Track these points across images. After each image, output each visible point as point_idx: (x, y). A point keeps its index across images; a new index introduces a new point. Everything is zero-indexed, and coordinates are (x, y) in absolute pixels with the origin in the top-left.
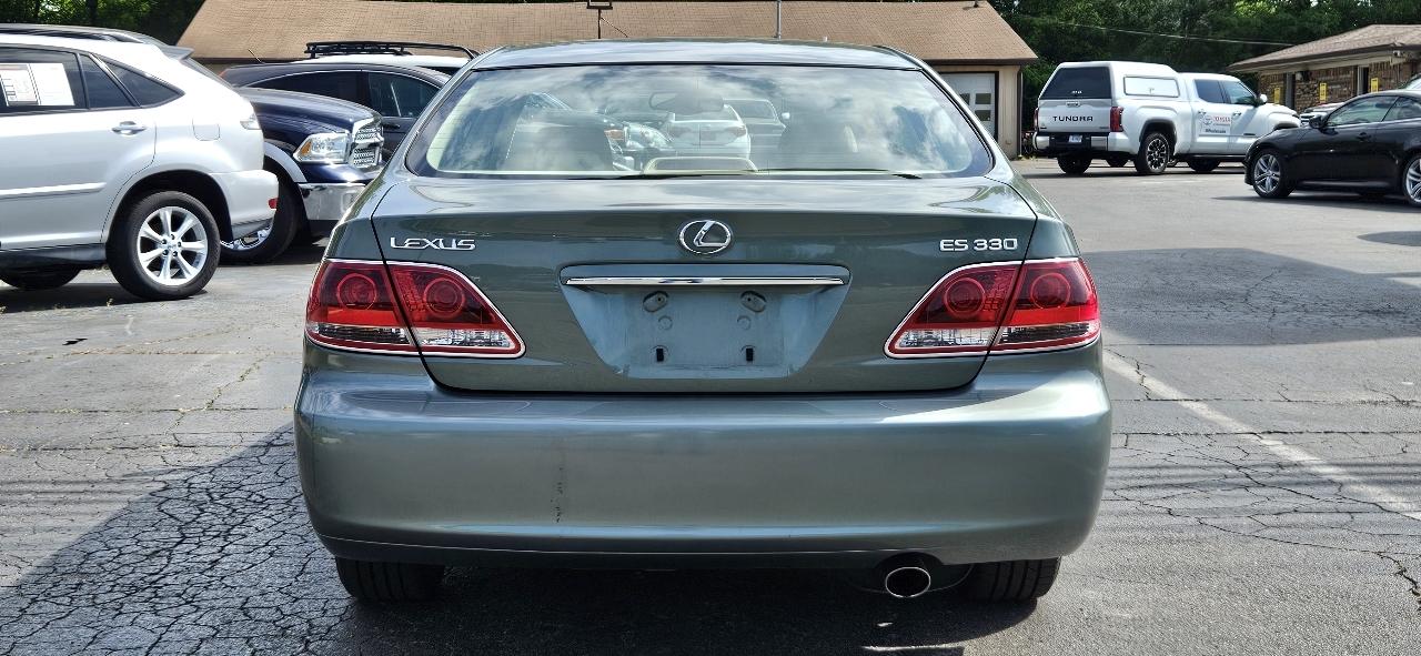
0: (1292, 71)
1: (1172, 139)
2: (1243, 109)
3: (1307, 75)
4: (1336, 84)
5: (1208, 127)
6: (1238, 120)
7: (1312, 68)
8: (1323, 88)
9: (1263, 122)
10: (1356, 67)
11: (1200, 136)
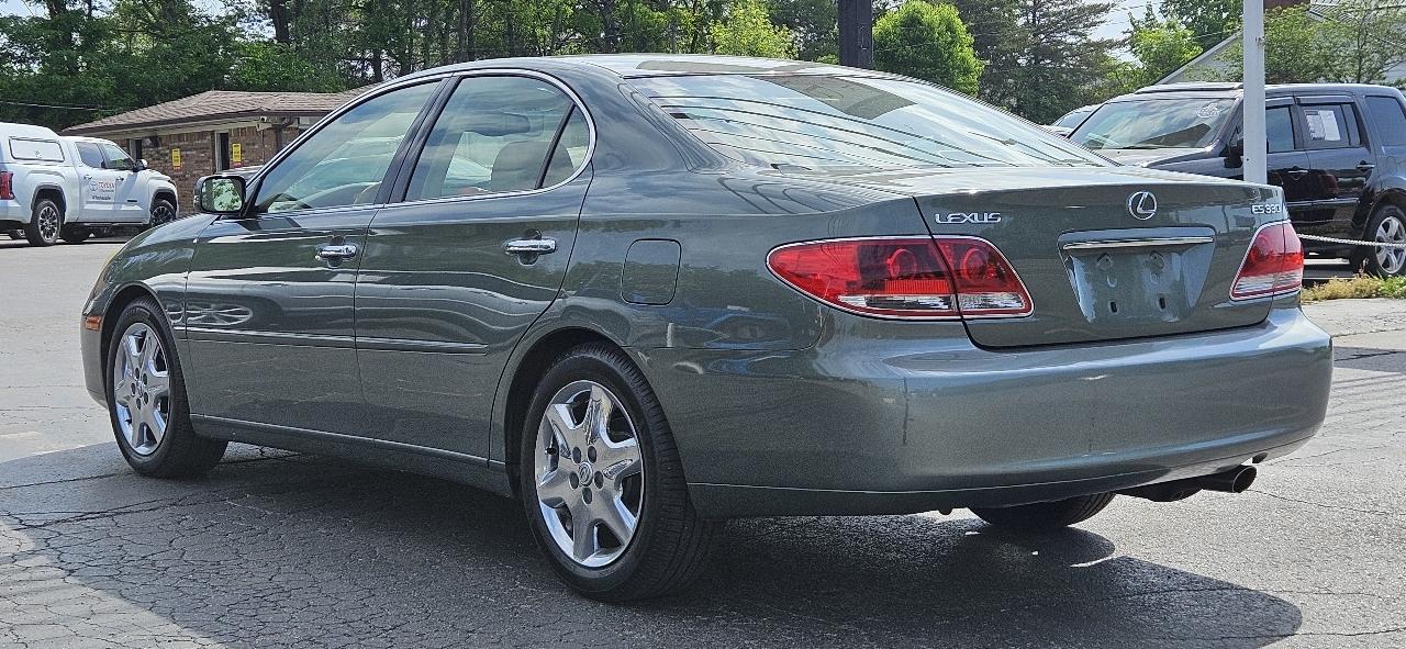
0: (138, 136)
1: (62, 206)
2: (125, 174)
3: (156, 141)
4: (191, 150)
5: (94, 193)
6: (122, 186)
7: (159, 134)
8: (176, 154)
9: (143, 187)
10: (212, 133)
11: (88, 202)
